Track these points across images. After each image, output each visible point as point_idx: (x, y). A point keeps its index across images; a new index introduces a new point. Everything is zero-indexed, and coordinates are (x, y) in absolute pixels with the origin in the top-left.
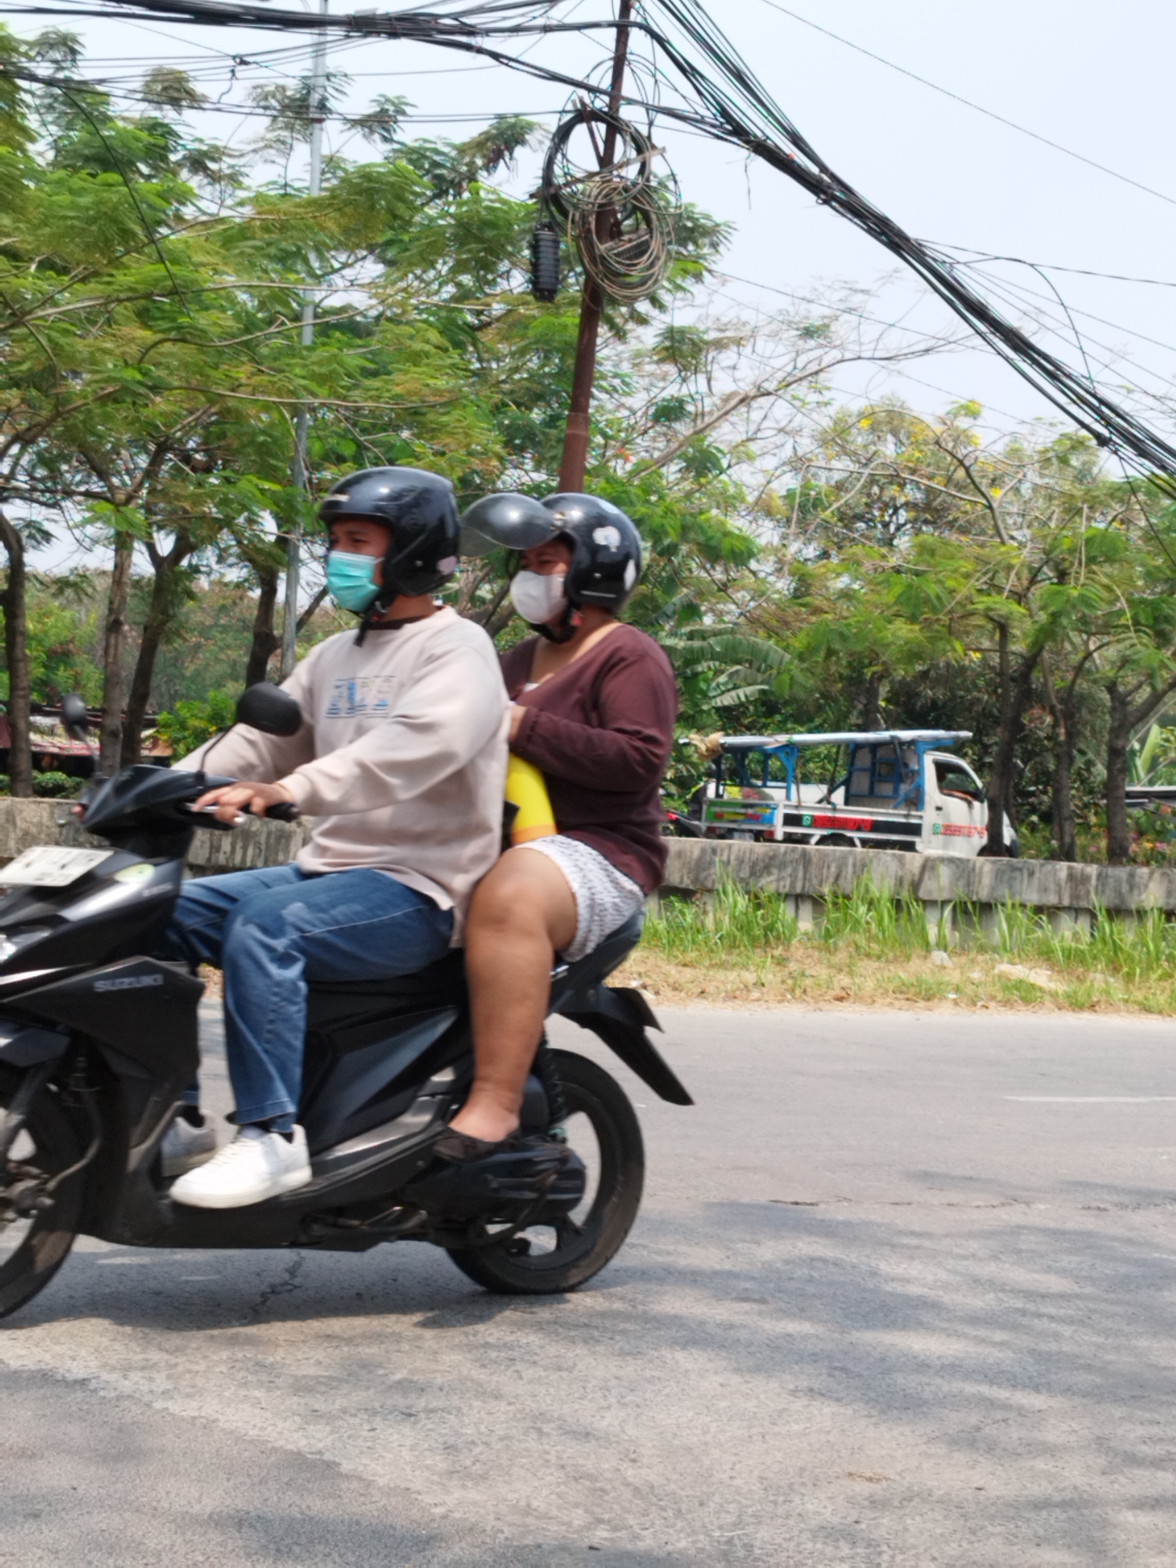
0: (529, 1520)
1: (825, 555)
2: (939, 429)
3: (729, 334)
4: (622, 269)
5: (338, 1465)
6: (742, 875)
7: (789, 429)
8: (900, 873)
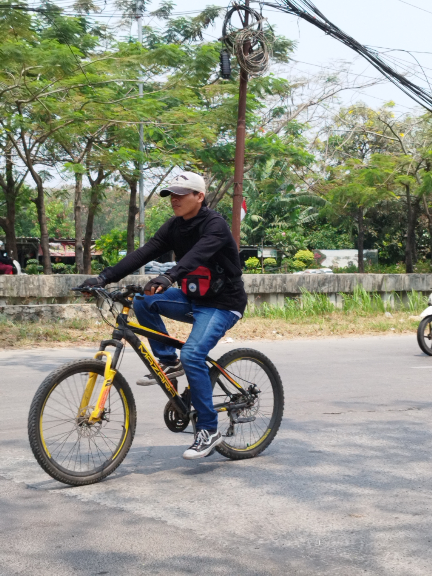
0: (235, 539)
1: (340, 163)
2: (378, 112)
3: (299, 82)
4: (253, 65)
5: (166, 522)
6: (315, 286)
7: (323, 116)
8: (374, 282)
